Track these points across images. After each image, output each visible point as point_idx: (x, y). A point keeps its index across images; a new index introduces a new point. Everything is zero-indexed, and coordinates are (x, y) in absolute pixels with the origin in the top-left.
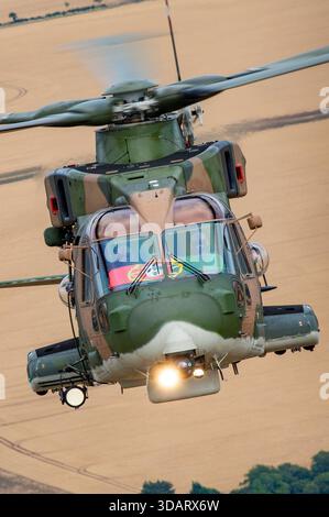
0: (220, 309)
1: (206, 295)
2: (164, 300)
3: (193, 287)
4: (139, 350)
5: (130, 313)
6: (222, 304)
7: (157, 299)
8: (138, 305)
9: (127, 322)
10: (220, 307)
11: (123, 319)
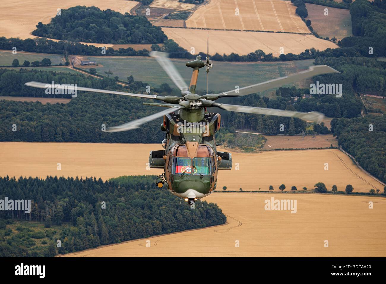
0: (205, 187)
1: (202, 182)
2: (190, 181)
3: (199, 179)
4: (180, 194)
5: (180, 183)
6: (206, 185)
7: (188, 181)
8: (182, 182)
9: (179, 185)
10: (205, 186)
11: (178, 184)
